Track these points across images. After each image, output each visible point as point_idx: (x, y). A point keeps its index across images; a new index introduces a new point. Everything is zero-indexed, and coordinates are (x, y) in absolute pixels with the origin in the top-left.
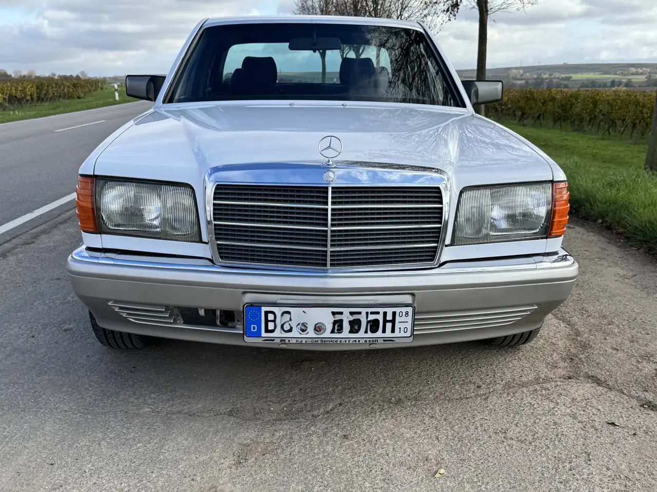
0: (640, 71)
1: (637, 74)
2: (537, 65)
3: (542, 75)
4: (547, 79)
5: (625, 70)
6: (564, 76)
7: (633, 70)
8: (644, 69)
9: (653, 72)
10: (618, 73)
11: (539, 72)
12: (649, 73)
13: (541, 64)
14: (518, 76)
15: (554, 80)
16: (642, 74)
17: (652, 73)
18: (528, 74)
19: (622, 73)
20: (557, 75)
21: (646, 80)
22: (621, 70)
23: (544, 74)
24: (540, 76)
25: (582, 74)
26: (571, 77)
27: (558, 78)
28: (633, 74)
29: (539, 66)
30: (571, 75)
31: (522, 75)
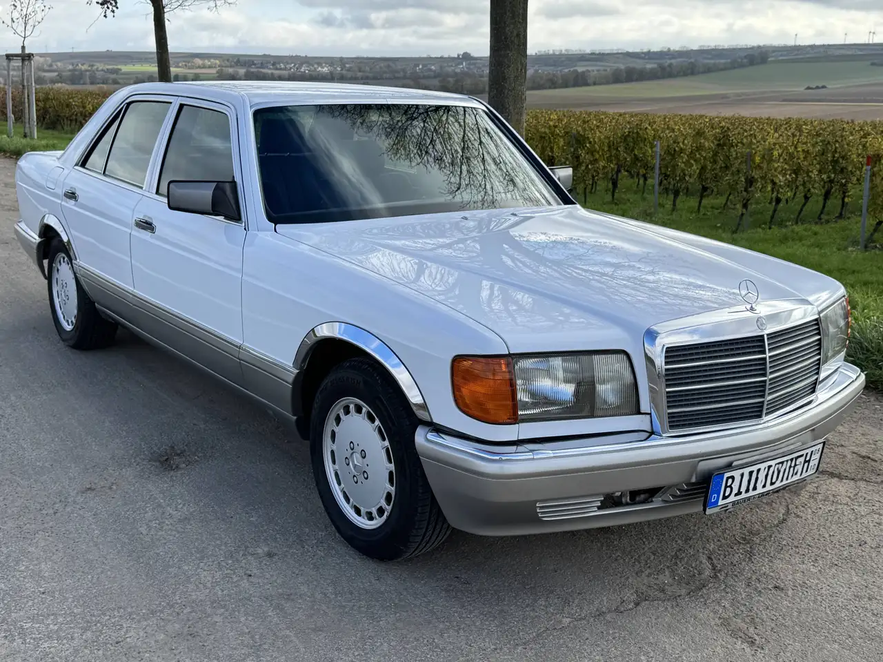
0: (207, 63)
1: (204, 67)
2: (70, 51)
3: (80, 65)
4: (87, 71)
5: (189, 62)
6: (110, 67)
7: (198, 61)
8: (212, 60)
9: (224, 65)
10: (180, 65)
11: (75, 61)
12: (219, 66)
13: (75, 51)
14: (46, 67)
15: (98, 73)
16: (210, 67)
17: (223, 67)
18: (59, 64)
19: (186, 65)
20: (100, 66)
21: (217, 75)
22: (184, 62)
23: (82, 65)
24: (77, 67)
25: (134, 65)
26: (120, 70)
27: (102, 70)
28: (199, 67)
29: (73, 53)
30: (119, 67)
31: (51, 65)
